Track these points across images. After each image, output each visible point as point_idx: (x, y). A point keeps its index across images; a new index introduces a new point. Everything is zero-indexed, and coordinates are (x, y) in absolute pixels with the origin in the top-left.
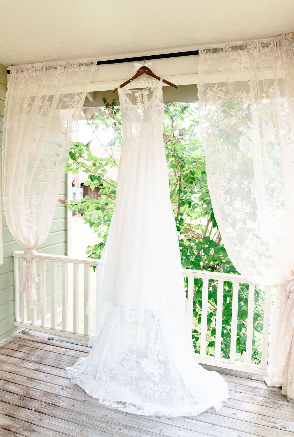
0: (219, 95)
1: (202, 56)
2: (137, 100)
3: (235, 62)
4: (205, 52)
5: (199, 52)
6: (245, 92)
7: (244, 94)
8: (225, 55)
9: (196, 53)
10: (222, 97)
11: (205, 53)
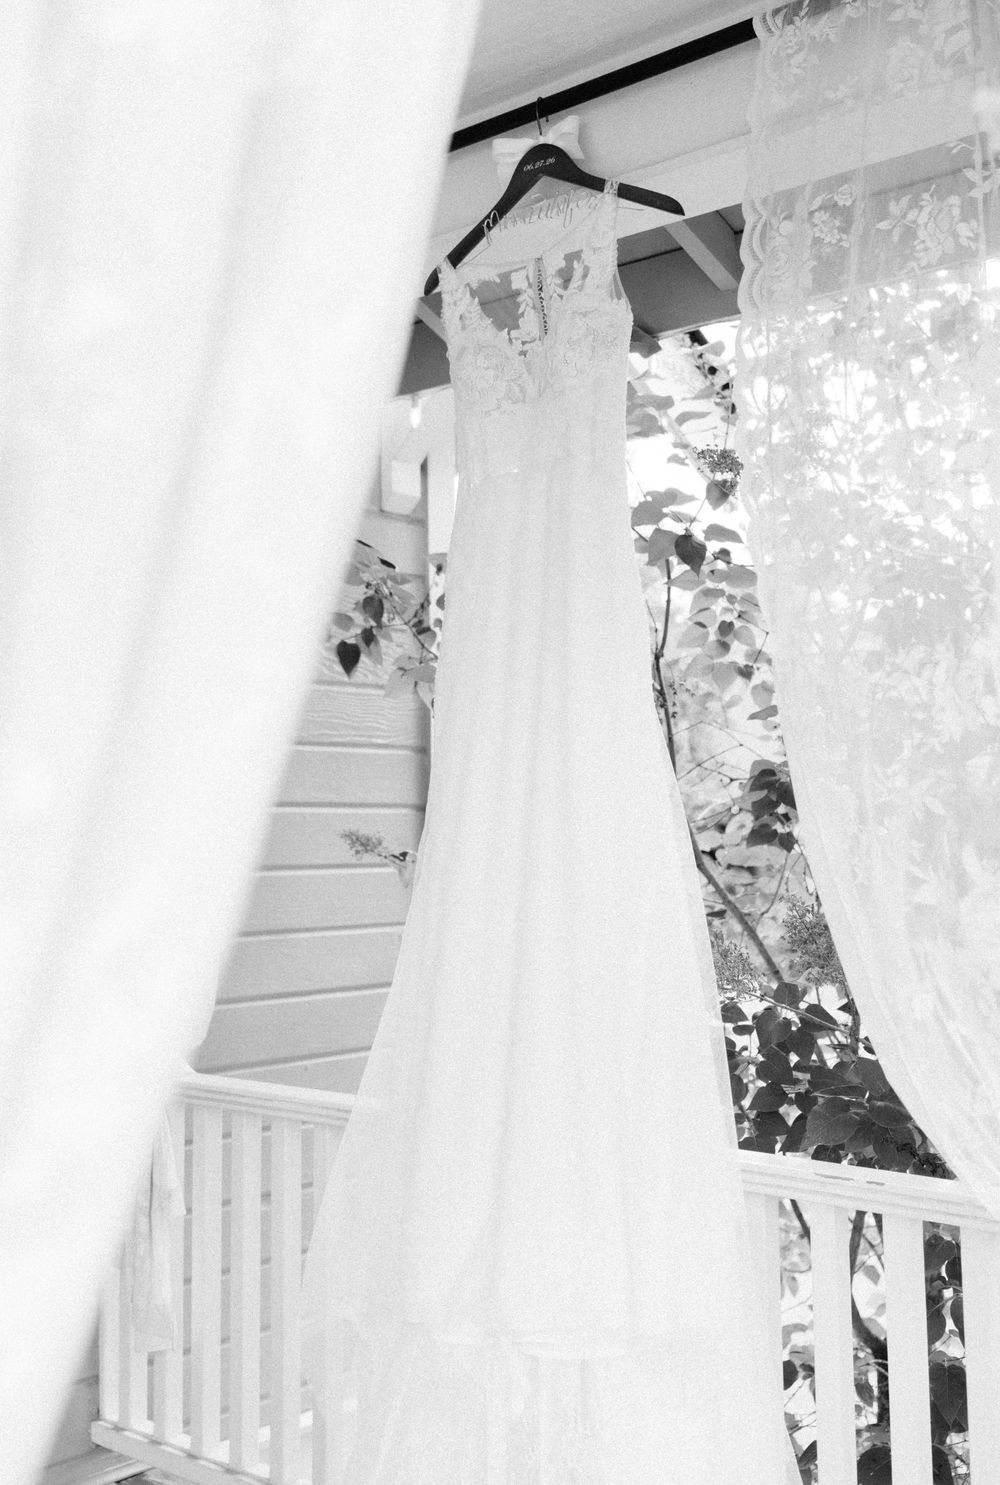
0: (817, 235)
1: (770, 39)
2: (518, 305)
3: (905, 42)
4: (779, 20)
5: (757, 27)
6: (932, 196)
7: (922, 207)
8: (864, 10)
9: (742, 32)
10: (827, 240)
11: (780, 25)
